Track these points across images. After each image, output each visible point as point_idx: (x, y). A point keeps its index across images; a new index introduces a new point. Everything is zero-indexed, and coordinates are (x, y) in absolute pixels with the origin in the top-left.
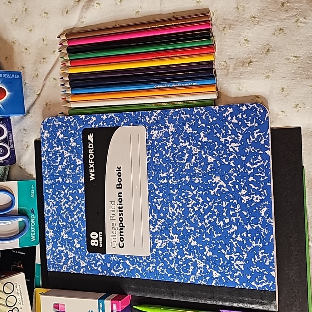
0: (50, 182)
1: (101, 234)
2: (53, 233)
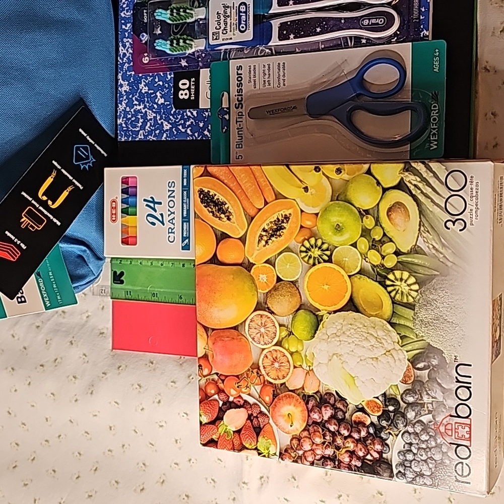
0: (128, 14)
1: (193, 82)
2: (128, 87)
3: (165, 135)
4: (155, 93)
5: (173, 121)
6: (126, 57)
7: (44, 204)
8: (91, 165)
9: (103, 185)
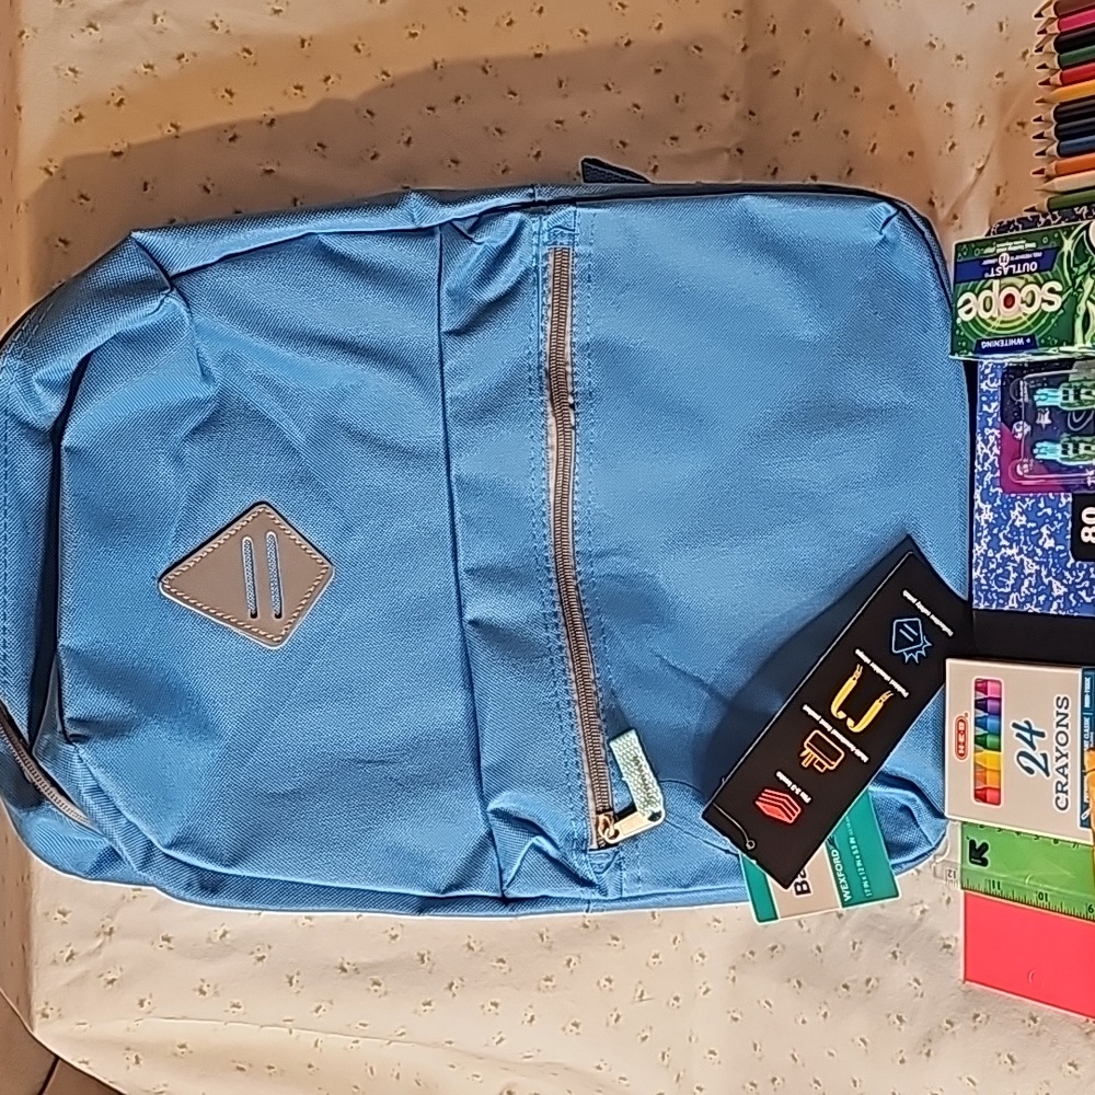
0: (992, 385)
2: (991, 514)
3: (1055, 606)
4: (1038, 527)
5: (1070, 582)
6: (989, 461)
7: (840, 725)
8: (923, 652)
9: (944, 689)
